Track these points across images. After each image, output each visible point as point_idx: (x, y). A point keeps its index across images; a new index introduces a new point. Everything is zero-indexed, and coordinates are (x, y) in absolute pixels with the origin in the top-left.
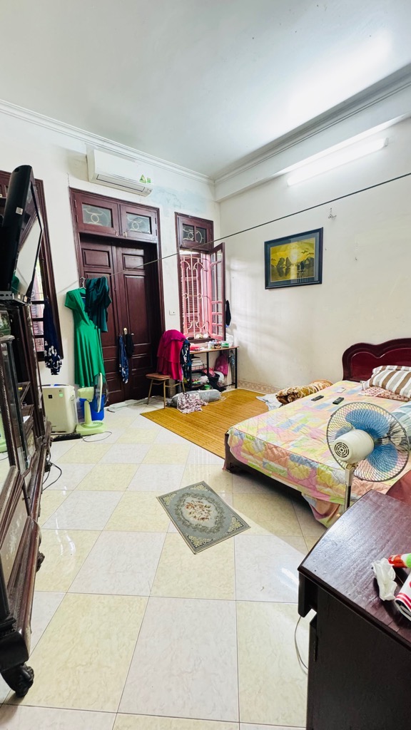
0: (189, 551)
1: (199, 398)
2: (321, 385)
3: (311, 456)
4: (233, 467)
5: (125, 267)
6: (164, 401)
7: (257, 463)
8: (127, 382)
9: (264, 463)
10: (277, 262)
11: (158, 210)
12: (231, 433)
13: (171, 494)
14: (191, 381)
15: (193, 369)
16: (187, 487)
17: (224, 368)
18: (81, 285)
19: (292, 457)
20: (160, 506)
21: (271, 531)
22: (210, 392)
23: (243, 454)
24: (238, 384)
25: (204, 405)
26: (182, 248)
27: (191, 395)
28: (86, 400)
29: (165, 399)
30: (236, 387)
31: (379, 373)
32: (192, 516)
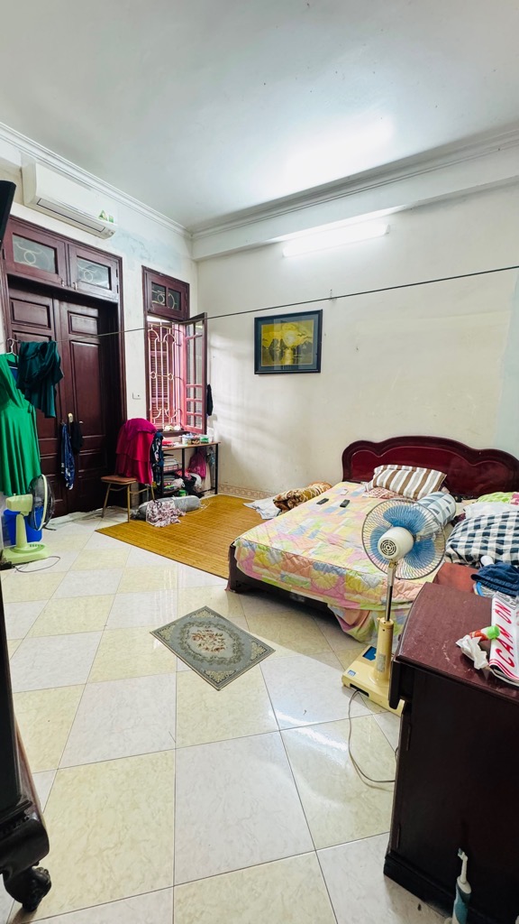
0: (211, 689)
1: (174, 507)
2: (322, 487)
3: (336, 563)
4: (240, 586)
5: (71, 330)
6: (127, 512)
7: (274, 577)
8: (71, 488)
9: (283, 576)
10: (269, 343)
11: (120, 260)
12: (239, 544)
13: (169, 626)
14: (162, 485)
15: (165, 470)
16: (187, 616)
17: (202, 469)
18: (8, 350)
19: (316, 566)
20: (157, 643)
21: (298, 652)
22: (186, 499)
23: (255, 568)
24: (219, 488)
25: (181, 516)
26: (150, 313)
27: (163, 503)
28: (19, 513)
29: (130, 510)
30: (216, 493)
31: (382, 473)
32: (203, 648)
